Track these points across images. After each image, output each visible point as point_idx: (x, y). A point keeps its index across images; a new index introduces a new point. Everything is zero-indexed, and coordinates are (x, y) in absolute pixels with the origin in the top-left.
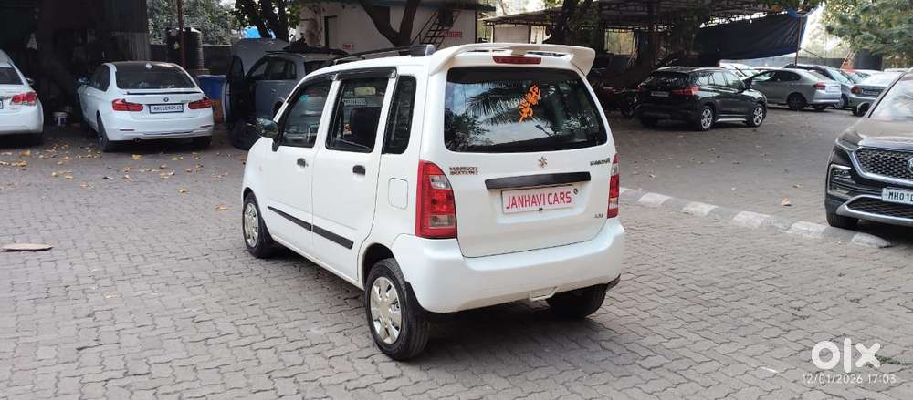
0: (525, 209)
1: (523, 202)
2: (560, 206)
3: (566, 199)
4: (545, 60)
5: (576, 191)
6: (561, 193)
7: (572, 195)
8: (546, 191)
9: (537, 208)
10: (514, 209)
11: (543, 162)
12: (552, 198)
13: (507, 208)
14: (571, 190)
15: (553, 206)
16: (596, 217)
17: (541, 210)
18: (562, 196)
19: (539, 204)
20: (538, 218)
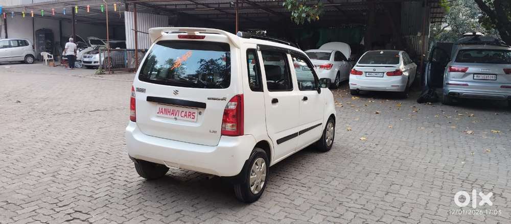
0: (167, 116)
1: (167, 112)
3: (191, 116)
4: (208, 37)
5: (200, 113)
6: (189, 112)
7: (196, 115)
8: (180, 109)
9: (174, 117)
10: (161, 115)
11: (176, 93)
12: (183, 114)
13: (158, 113)
14: (196, 111)
15: (183, 118)
16: (210, 132)
17: (176, 119)
18: (190, 114)
19: (176, 115)
20: (173, 122)
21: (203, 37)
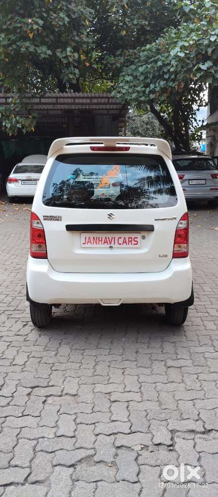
0: (98, 246)
1: (97, 241)
2: (127, 246)
3: (133, 242)
5: (144, 237)
6: (129, 238)
7: (139, 240)
8: (116, 235)
10: (89, 245)
11: (111, 216)
12: (121, 241)
13: (84, 244)
14: (139, 236)
15: (122, 246)
16: (160, 256)
17: (111, 247)
18: (130, 240)
19: (110, 244)
20: (108, 252)
21: (127, 149)
